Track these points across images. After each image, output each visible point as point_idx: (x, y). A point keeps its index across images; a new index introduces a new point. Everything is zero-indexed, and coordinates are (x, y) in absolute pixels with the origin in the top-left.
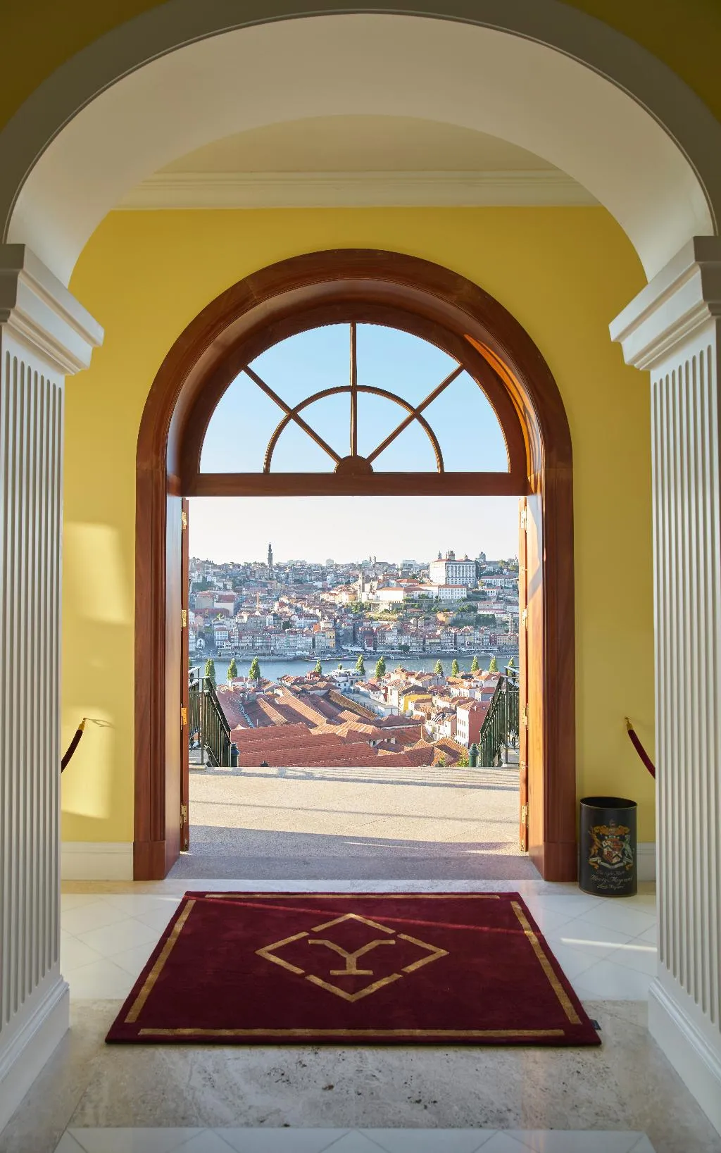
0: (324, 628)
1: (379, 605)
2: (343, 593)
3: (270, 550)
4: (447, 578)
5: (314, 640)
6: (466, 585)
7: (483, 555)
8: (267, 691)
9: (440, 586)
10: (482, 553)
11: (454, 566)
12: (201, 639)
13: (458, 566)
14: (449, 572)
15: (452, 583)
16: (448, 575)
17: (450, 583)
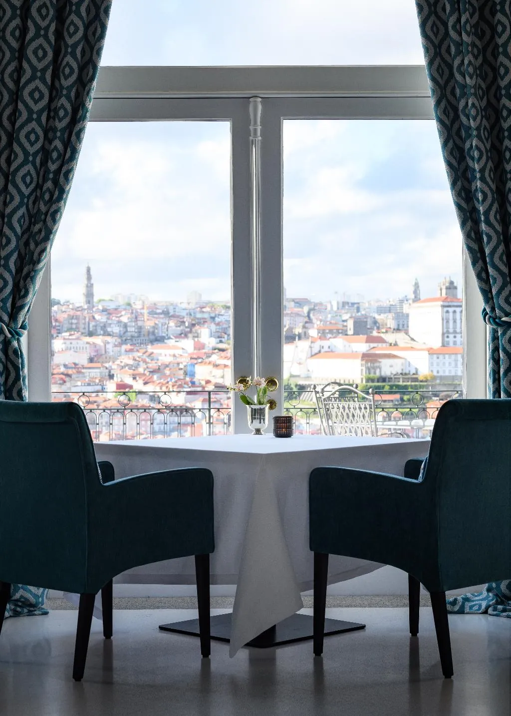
4: (445, 334)
9: (432, 351)
11: (458, 310)
14: (448, 322)
15: (455, 343)
16: (448, 328)
17: (451, 344)
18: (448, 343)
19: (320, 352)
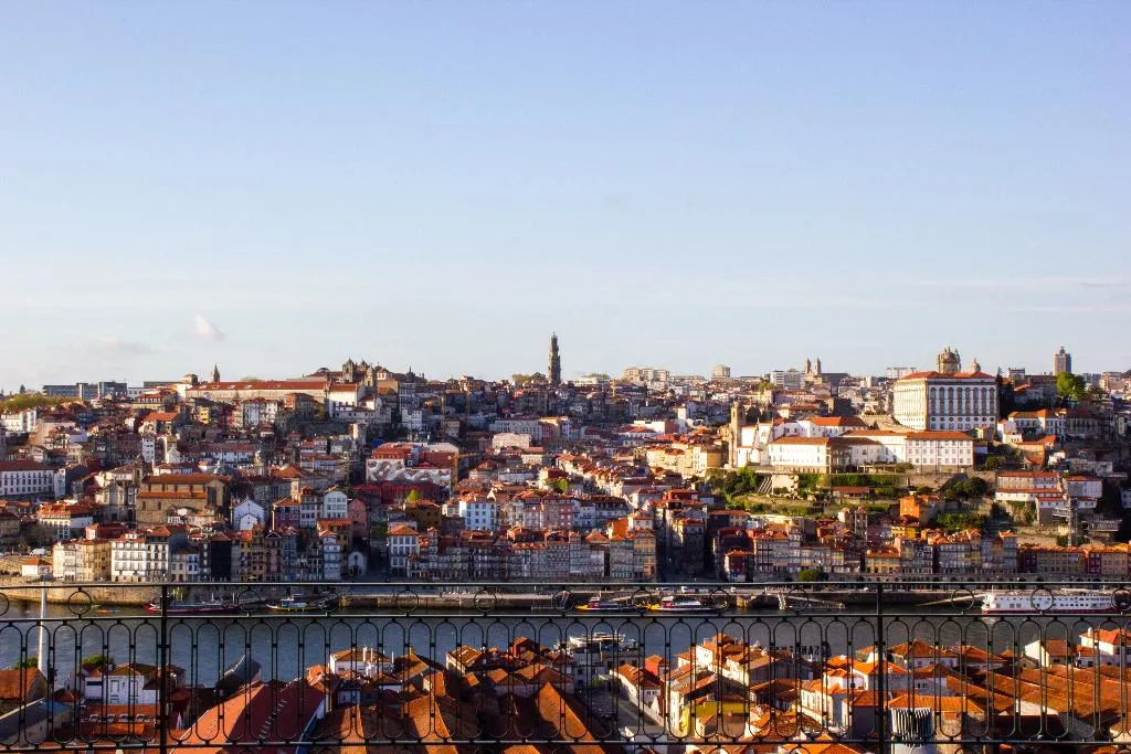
0: (635, 531)
1: (770, 476)
2: (697, 449)
3: (555, 349)
4: (930, 416)
5: (607, 557)
6: (971, 434)
7: (1065, 360)
8: (407, 684)
9: (911, 436)
10: (1062, 351)
11: (947, 387)
12: (357, 553)
13: (955, 387)
14: (933, 402)
15: (942, 427)
16: (934, 407)
17: (938, 428)
18: (933, 427)
19: (784, 435)
